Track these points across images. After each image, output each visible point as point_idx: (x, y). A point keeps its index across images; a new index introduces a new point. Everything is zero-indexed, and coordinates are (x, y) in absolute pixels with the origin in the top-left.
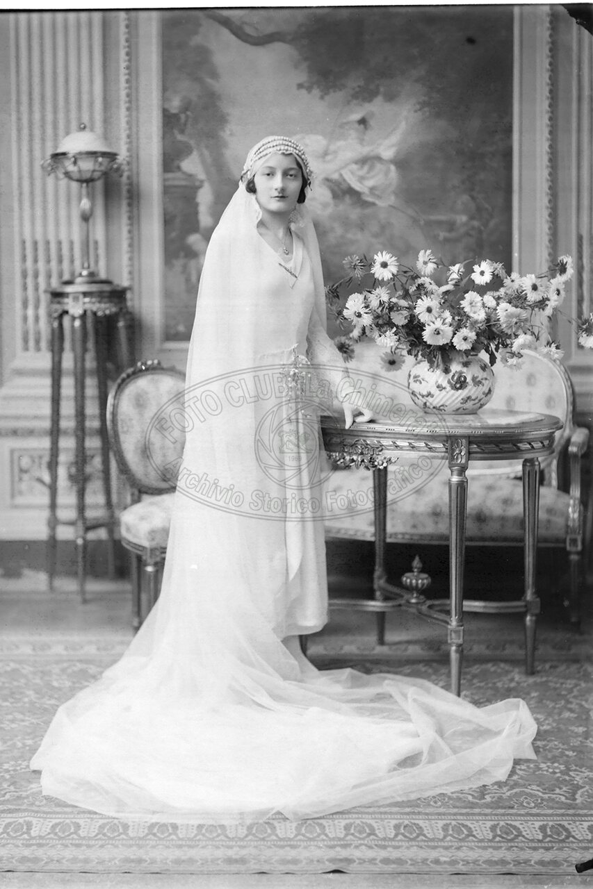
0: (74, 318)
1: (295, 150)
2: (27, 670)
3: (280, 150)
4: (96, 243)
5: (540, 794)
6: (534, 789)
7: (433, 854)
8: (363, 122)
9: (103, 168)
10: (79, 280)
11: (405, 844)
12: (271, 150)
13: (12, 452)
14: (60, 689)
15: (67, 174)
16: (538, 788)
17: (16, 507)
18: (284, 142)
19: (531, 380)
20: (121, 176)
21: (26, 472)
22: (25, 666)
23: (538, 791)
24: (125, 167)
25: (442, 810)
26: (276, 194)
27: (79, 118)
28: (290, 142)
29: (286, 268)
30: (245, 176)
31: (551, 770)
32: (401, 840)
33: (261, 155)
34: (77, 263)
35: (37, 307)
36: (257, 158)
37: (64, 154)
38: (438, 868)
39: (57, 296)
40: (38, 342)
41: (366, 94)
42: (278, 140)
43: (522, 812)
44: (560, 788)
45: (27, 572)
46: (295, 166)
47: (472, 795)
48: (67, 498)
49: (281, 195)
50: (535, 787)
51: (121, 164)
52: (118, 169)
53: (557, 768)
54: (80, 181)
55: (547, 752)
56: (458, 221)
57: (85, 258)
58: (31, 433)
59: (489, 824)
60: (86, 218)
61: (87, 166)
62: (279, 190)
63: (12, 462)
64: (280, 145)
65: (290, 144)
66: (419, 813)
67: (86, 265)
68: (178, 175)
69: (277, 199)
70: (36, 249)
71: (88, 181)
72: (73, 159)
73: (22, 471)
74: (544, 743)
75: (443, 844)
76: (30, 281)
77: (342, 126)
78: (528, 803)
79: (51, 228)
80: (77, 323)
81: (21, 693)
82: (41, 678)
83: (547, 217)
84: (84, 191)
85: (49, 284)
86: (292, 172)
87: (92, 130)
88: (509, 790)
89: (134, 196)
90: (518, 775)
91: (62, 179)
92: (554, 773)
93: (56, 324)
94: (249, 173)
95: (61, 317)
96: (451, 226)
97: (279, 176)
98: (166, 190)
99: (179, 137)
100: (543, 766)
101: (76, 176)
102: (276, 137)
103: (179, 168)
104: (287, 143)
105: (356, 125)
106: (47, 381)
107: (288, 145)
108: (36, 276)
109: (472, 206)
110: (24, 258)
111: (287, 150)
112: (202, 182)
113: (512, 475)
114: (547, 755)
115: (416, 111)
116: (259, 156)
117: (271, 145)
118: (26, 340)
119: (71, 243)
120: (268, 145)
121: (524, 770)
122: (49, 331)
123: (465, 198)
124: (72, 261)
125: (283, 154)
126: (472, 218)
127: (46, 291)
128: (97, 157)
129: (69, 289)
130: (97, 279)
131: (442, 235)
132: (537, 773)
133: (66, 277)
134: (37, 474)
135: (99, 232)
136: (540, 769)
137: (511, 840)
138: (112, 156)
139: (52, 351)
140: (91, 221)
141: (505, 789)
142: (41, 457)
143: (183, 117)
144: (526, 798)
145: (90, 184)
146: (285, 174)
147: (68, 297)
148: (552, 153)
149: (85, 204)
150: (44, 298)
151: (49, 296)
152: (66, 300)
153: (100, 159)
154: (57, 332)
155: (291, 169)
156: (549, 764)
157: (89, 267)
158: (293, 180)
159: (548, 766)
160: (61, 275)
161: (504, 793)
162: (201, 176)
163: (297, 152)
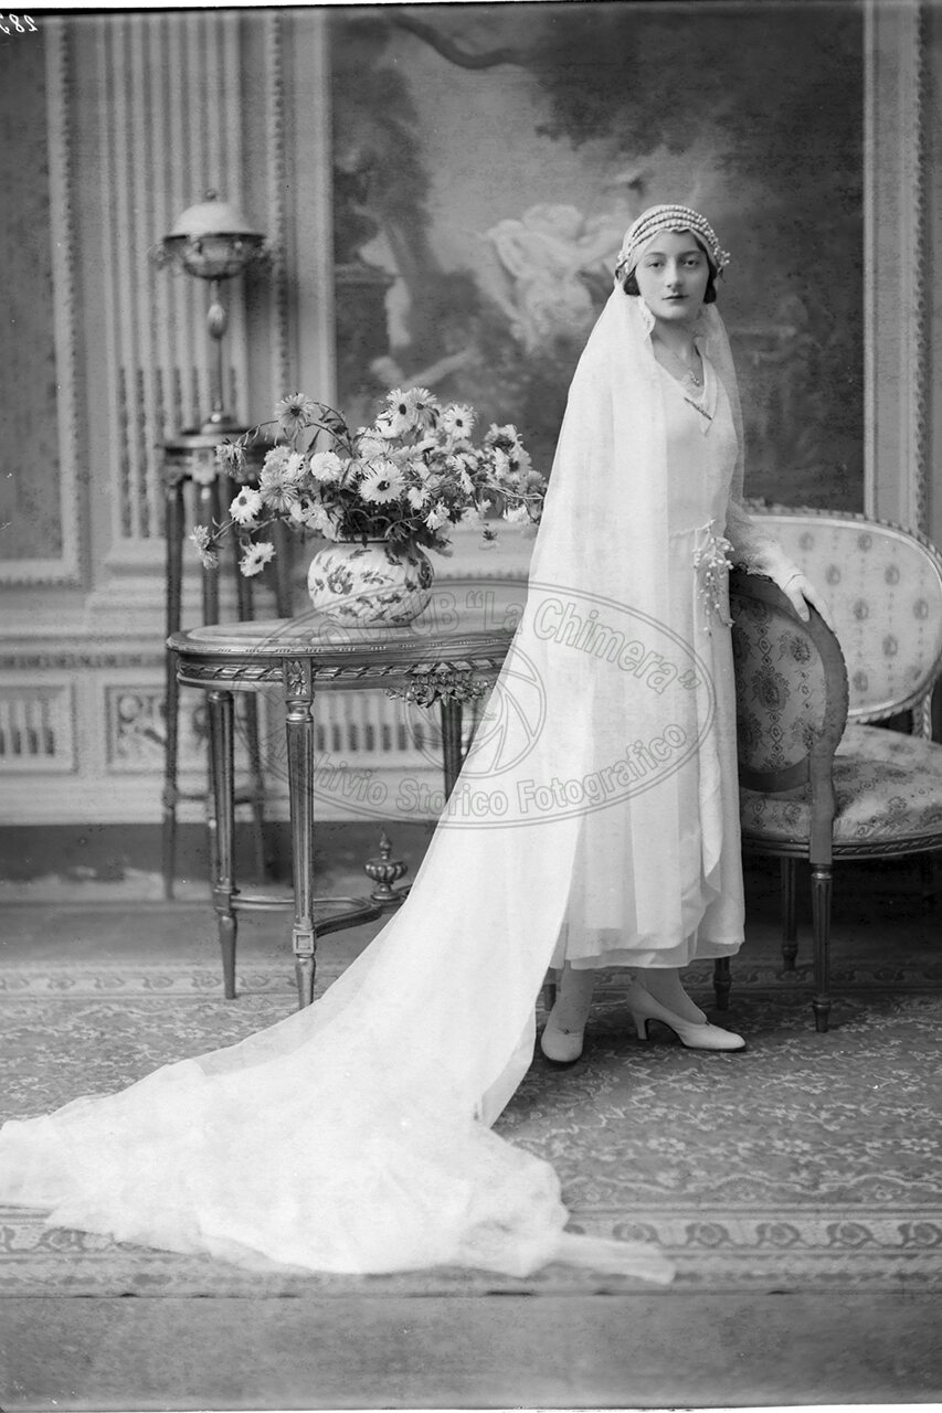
0: (200, 487)
1: (693, 225)
2: (136, 1014)
3: (670, 226)
4: (233, 372)
5: (902, 1182)
6: (892, 1174)
7: (744, 1266)
8: (636, 185)
9: (241, 258)
10: (207, 428)
11: (702, 1253)
12: (657, 227)
13: (108, 690)
14: (186, 1041)
15: (189, 268)
16: (900, 1174)
17: (113, 774)
18: (676, 214)
19: (891, 575)
20: (270, 269)
21: (130, 721)
22: (134, 1010)
23: (897, 1177)
24: (276, 257)
25: (756, 1205)
26: (670, 293)
27: (206, 184)
28: (686, 212)
29: (694, 405)
30: (622, 270)
31: (917, 1149)
32: (696, 1248)
33: (642, 236)
34: (204, 403)
35: (143, 470)
36: (637, 241)
37: (183, 237)
38: (751, 1285)
39: (175, 453)
40: (145, 523)
41: (641, 141)
42: (666, 211)
43: (874, 1206)
44: (930, 1173)
45: (132, 873)
46: (695, 248)
47: (802, 1185)
48: (192, 760)
49: (676, 294)
50: (892, 1172)
51: (270, 252)
52: (266, 259)
53: (925, 1145)
54: (208, 278)
55: (912, 1123)
56: (782, 336)
57: (217, 397)
58: (135, 661)
59: (825, 1224)
60: (217, 334)
61: (218, 254)
62: (673, 287)
63: (108, 705)
64: (670, 218)
65: (685, 215)
66: (724, 1210)
67: (218, 406)
68: (357, 266)
69: (671, 300)
70: (140, 382)
71: (218, 278)
72: (197, 245)
73: (122, 719)
74: (907, 1111)
75: (756, 1252)
76: (132, 429)
77: (605, 190)
78: (883, 1194)
79: (164, 348)
80: (206, 494)
81: (131, 1048)
82: (159, 1026)
83: (917, 329)
84: (214, 294)
85: (160, 434)
86: (690, 258)
87: (225, 198)
88: (854, 1177)
89: (290, 299)
90: (869, 1155)
91: (180, 274)
92: (922, 1152)
93: (173, 496)
94: (626, 265)
95: (179, 486)
96: (771, 343)
97: (671, 265)
98: (340, 291)
99: (359, 210)
100: (906, 1142)
101: (201, 270)
102: (664, 207)
103: (357, 257)
104: (680, 215)
105: (628, 191)
106: (161, 584)
107: (681, 218)
108: (142, 421)
109: (803, 313)
110: (123, 396)
111: (681, 226)
112: (392, 277)
113: (864, 719)
114: (912, 1127)
115: (717, 168)
116: (639, 239)
117: (656, 219)
118: (127, 522)
119: (195, 372)
120: (652, 221)
121: (878, 1149)
122: (163, 505)
123: (793, 300)
124: (196, 400)
125: (675, 231)
126: (803, 330)
127: (157, 446)
128: (233, 242)
129: (193, 442)
130: (234, 427)
131: (757, 356)
132: (897, 1152)
133: (188, 424)
134: (146, 723)
135: (236, 355)
136: (902, 1147)
137: (858, 1246)
138: (255, 240)
139: (169, 539)
140: (225, 340)
141: (849, 1175)
142: (151, 699)
143: (362, 179)
144: (879, 1188)
145: (224, 283)
146: (681, 260)
147: (191, 455)
148: (923, 232)
149: (216, 312)
150: (155, 457)
151: (161, 453)
152: (189, 459)
153: (238, 245)
154: (174, 508)
155: (689, 253)
156: (915, 1140)
157: (222, 409)
158: (694, 269)
159: (913, 1144)
160: (179, 421)
161: (848, 1182)
162: (391, 267)
163: (697, 226)
